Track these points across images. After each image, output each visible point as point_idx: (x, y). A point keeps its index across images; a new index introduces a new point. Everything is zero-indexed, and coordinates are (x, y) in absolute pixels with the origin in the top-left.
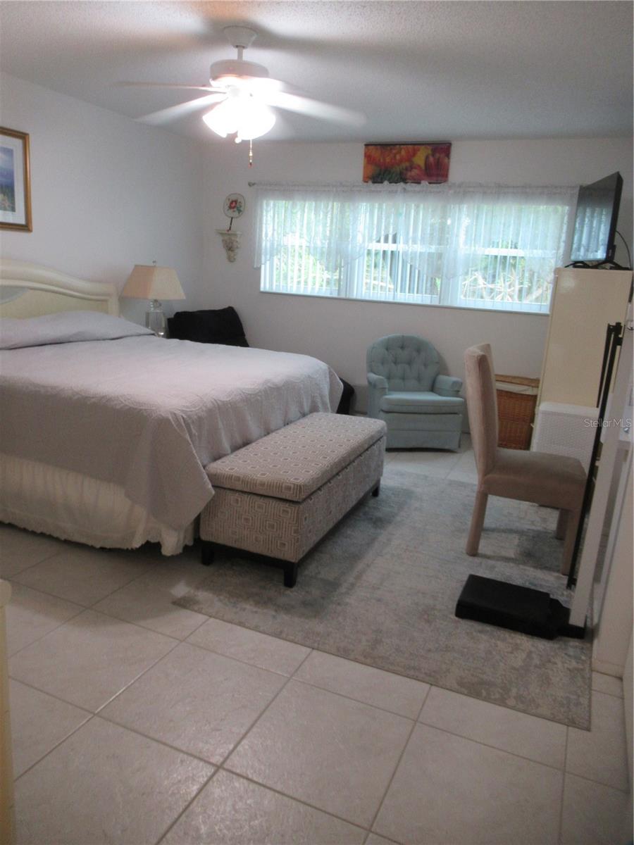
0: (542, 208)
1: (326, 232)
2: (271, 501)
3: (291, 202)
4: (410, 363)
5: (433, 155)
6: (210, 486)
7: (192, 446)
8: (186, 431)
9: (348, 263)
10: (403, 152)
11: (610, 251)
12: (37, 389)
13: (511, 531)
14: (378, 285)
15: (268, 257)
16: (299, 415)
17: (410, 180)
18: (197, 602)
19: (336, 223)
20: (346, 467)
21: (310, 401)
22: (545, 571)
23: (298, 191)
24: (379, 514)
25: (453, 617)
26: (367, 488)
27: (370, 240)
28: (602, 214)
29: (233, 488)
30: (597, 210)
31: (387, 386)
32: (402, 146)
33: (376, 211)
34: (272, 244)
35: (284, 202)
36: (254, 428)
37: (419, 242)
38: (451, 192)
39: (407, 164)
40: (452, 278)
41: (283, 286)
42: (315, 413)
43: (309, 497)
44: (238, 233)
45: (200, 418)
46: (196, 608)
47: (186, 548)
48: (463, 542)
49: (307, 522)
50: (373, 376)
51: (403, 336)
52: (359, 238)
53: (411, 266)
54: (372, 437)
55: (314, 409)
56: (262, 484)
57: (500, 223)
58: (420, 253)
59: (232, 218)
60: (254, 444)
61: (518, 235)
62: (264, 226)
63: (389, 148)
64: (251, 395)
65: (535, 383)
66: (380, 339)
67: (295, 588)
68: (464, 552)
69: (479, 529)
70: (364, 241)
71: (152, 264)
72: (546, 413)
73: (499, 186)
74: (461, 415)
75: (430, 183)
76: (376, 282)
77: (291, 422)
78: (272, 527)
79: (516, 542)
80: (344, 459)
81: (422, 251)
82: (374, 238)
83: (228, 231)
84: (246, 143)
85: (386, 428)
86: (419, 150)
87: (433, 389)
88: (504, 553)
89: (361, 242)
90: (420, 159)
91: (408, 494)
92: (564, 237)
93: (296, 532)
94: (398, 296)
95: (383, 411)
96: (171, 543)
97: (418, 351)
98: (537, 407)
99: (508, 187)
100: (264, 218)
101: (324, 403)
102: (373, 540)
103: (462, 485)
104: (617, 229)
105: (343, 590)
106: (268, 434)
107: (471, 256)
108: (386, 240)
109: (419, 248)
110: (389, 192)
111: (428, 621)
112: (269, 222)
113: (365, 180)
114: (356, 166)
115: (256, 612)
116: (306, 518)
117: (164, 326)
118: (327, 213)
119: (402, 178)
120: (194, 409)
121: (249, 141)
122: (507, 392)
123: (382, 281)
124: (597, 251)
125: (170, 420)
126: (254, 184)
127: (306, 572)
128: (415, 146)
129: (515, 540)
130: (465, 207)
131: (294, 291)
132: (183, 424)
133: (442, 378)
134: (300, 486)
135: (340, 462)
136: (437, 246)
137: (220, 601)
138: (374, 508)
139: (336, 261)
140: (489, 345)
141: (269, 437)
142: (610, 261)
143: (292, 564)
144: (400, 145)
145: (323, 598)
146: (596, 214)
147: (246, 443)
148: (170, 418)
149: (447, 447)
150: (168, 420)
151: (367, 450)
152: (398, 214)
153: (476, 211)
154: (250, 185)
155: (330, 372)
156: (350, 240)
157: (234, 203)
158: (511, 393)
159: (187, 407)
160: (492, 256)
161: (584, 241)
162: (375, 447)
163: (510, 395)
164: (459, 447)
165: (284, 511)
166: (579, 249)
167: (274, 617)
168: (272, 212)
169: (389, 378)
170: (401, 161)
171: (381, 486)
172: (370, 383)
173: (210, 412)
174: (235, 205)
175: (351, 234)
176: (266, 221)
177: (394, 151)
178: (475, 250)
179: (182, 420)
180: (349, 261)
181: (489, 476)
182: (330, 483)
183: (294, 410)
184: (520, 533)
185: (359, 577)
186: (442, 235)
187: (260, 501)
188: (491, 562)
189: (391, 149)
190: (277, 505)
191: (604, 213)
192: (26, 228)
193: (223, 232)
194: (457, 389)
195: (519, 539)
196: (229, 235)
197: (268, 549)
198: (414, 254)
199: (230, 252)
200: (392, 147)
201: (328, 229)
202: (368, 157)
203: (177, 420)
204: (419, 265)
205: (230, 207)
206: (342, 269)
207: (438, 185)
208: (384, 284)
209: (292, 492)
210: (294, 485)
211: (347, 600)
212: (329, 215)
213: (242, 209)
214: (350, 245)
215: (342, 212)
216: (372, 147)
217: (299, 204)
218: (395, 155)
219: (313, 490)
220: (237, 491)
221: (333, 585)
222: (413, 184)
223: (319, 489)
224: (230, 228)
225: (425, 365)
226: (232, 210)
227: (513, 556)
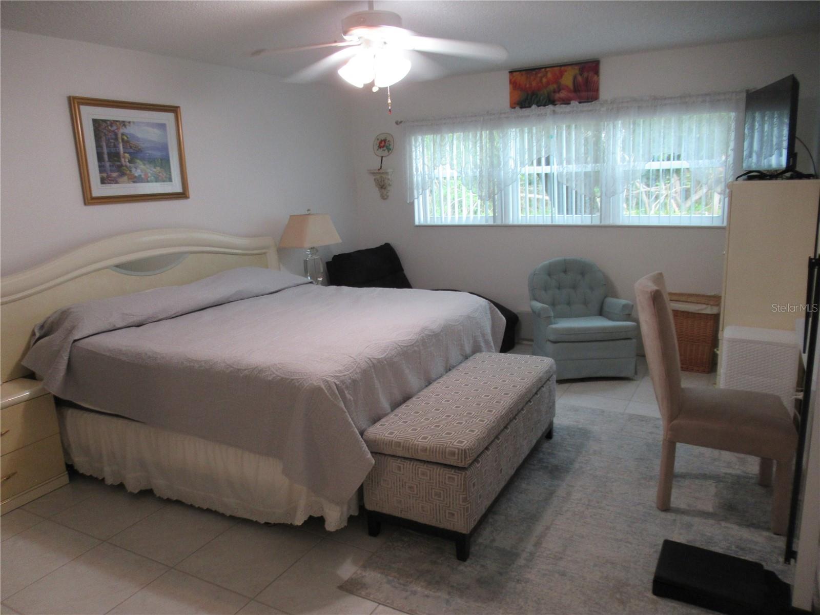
0: (706, 116)
1: (476, 161)
2: (435, 467)
3: (439, 136)
4: (574, 287)
5: (581, 75)
6: (369, 455)
7: (347, 414)
8: (340, 399)
9: (501, 191)
10: (549, 75)
11: (791, 159)
12: (192, 364)
13: (705, 477)
14: (534, 198)
15: (421, 191)
16: (461, 358)
17: (558, 101)
18: (364, 586)
19: (486, 151)
20: (514, 418)
21: (471, 342)
22: (752, 529)
23: (445, 124)
24: (554, 461)
25: (650, 595)
26: (540, 433)
27: (523, 164)
28: (773, 117)
29: (395, 454)
30: (767, 113)
31: (552, 314)
32: (548, 69)
33: (526, 135)
34: (423, 179)
35: (432, 136)
36: (414, 381)
37: (574, 163)
38: (604, 109)
39: (555, 86)
40: (613, 195)
41: (437, 218)
42: (478, 354)
43: (476, 460)
44: (389, 171)
45: (354, 381)
46: (363, 593)
47: (351, 519)
48: (652, 493)
49: (476, 487)
50: (538, 305)
51: (565, 260)
52: (511, 163)
53: (567, 188)
54: (540, 379)
55: (476, 350)
56: (425, 450)
57: (660, 136)
58: (576, 173)
59: (382, 157)
60: (414, 399)
61: (680, 145)
62: (414, 161)
63: (534, 72)
64: (407, 346)
65: (716, 300)
66: (541, 265)
67: (468, 562)
68: (654, 505)
69: (669, 476)
70: (516, 166)
71: (307, 213)
72: (733, 341)
73: (655, 99)
74: (634, 340)
75: (580, 103)
76: (532, 196)
77: (454, 367)
78: (439, 495)
79: (713, 490)
80: (511, 410)
81: (577, 170)
82: (527, 162)
83: (379, 170)
84: (383, 91)
85: (555, 366)
86: (566, 71)
87: (601, 313)
88: (701, 506)
89: (513, 167)
90: (567, 80)
91: (585, 434)
92: (732, 145)
93: (465, 500)
94: (557, 218)
95: (549, 340)
96: (334, 518)
97: (583, 274)
98: (720, 332)
99: (665, 99)
100: (414, 154)
101: (487, 342)
102: (552, 493)
103: (643, 419)
104: (797, 135)
105: (521, 561)
106: (430, 383)
107: (631, 172)
108: (539, 163)
109: (573, 168)
110: (539, 115)
111: (622, 602)
112: (418, 157)
113: (513, 107)
114: (503, 93)
115: (427, 596)
116: (474, 485)
117: (322, 270)
118: (476, 143)
119: (551, 101)
120: (346, 373)
121: (387, 87)
122: (683, 312)
123: (538, 194)
124: (771, 156)
125: (322, 389)
126: (401, 122)
127: (480, 540)
128: (561, 67)
129: (711, 488)
130: (619, 123)
131: (449, 222)
132: (337, 392)
133: (610, 300)
134: (465, 450)
135: (507, 414)
136: (594, 165)
137: (389, 582)
138: (549, 454)
139: (489, 188)
140: (661, 274)
141: (431, 388)
142: (792, 172)
143: (464, 535)
144: (546, 68)
145: (501, 574)
146: (766, 118)
147: (406, 398)
148: (323, 386)
149: (622, 375)
150: (320, 389)
151: (536, 393)
152: (549, 137)
153: (632, 127)
154: (397, 123)
155: (490, 308)
156: (502, 166)
157: (383, 142)
158: (688, 313)
159: (340, 371)
160: (653, 170)
161: (756, 147)
162: (544, 389)
163: (686, 314)
164: (636, 373)
165: (449, 478)
166: (750, 156)
167: (447, 601)
168: (421, 146)
169: (553, 304)
170: (548, 83)
171: (554, 425)
172: (534, 312)
173: (365, 373)
174: (384, 144)
175: (502, 160)
176: (416, 156)
177: (539, 75)
178: (634, 166)
179: (335, 387)
180: (503, 187)
181: (675, 422)
182: (498, 439)
183: (455, 355)
184: (717, 478)
185: (538, 544)
186: (598, 154)
187: (423, 468)
188: (686, 518)
189: (536, 74)
190: (441, 471)
191: (776, 116)
192: (183, 195)
193: (375, 172)
194: (628, 313)
195: (716, 487)
196: (380, 173)
197: (437, 520)
198: (569, 175)
199: (383, 190)
200: (537, 71)
201: (478, 157)
202: (514, 84)
203: (329, 387)
204: (576, 185)
205: (380, 147)
206: (496, 196)
207: (589, 104)
208: (540, 197)
209: (456, 458)
210: (458, 449)
211: (528, 576)
212: (478, 145)
213: (391, 147)
214: (502, 172)
215: (492, 139)
216: (518, 73)
217: (448, 137)
218: (541, 78)
219: (479, 453)
220: (399, 457)
221: (509, 556)
222: (562, 105)
223: (487, 448)
224: (381, 166)
225: (592, 289)
226: (382, 149)
227: (711, 510)
